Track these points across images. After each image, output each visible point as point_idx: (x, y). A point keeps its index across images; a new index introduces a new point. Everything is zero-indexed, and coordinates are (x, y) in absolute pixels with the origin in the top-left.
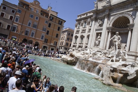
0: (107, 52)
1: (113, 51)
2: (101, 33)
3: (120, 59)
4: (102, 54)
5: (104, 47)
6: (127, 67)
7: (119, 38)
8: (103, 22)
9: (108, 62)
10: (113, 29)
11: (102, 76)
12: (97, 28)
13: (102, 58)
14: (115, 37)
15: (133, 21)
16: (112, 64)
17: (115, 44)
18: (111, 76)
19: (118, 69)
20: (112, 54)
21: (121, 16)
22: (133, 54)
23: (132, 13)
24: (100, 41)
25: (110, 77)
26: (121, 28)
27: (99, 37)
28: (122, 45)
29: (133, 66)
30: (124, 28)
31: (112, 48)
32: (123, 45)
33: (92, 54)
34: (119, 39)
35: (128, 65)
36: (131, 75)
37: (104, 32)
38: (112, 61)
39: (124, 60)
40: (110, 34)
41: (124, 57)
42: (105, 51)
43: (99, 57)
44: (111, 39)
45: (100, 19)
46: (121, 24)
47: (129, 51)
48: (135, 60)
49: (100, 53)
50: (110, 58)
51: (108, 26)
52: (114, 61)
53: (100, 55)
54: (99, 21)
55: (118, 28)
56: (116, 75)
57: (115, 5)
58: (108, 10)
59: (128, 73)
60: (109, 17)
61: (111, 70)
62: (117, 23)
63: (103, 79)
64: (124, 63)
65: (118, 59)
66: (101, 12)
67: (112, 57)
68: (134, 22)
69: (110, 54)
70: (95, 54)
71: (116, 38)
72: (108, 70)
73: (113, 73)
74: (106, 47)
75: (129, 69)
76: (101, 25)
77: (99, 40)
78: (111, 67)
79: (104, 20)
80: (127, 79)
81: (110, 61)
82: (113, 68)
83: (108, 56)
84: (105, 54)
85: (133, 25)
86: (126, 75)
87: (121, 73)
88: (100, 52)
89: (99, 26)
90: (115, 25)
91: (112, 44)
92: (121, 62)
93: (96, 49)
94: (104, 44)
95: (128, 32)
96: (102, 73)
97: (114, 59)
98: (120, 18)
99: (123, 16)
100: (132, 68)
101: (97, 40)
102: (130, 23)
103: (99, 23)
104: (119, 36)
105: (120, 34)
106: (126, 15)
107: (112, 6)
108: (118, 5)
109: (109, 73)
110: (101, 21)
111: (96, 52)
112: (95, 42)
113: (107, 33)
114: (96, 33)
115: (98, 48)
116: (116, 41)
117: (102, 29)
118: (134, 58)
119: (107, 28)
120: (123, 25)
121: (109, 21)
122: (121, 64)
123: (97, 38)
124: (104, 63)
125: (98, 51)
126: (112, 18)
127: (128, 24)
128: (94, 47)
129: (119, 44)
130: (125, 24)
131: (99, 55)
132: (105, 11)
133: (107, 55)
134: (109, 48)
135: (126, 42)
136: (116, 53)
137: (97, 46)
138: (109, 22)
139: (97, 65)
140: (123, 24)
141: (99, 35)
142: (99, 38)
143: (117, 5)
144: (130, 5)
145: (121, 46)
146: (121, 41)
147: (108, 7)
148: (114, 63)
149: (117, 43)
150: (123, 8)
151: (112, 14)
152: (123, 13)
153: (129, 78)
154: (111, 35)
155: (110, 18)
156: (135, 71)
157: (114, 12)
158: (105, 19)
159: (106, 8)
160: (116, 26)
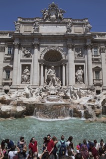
5: (38, 82)
6: (96, 101)
12: (22, 59)
15: (65, 56)
17: (53, 79)
21: (52, 49)
23: (62, 48)
26: (50, 61)
42: (42, 87)
45: (24, 48)
50: (54, 94)
58: (37, 39)
66: (26, 39)
71: (52, 72)
75: (98, 103)
84: (45, 90)
89: (25, 56)
99: (55, 50)
101: (25, 74)
103: (24, 52)
104: (54, 71)
114: (22, 65)
116: (52, 76)
117: (30, 61)
119: (38, 60)
121: (39, 52)
128: (21, 83)
132: (34, 39)
133: (50, 92)
137: (26, 82)
140: (51, 57)
141: (27, 67)
142: (28, 72)
144: (61, 41)
149: (55, 78)
150: (54, 41)
151: (41, 45)
155: (40, 48)
157: (45, 43)
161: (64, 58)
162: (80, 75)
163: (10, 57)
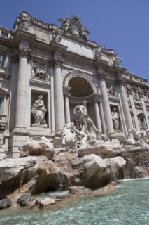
2: (45, 95)
12: (31, 79)
21: (79, 75)
57: (72, 53)
58: (60, 54)
77: (44, 109)
101: (37, 108)
114: (32, 90)
128: (31, 125)
137: (41, 123)
143: (74, 55)
144: (89, 67)
147: (62, 49)
155: (62, 70)
157: (69, 64)
159: (58, 48)
161: (95, 92)
162: (117, 119)
163: (4, 72)
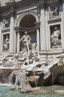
0: (18, 55)
1: (25, 53)
2: (8, 35)
3: (33, 60)
4: (13, 58)
5: (15, 50)
6: (42, 67)
7: (28, 37)
8: (9, 22)
9: (22, 67)
10: (21, 28)
11: (19, 84)
12: (3, 29)
13: (14, 63)
14: (24, 37)
15: (39, 19)
16: (26, 68)
17: (26, 45)
18: (28, 80)
19: (34, 71)
20: (25, 56)
21: (27, 14)
22: (44, 52)
23: (36, 11)
24: (8, 44)
25: (27, 83)
26: (29, 27)
27: (7, 39)
28: (32, 45)
29: (46, 65)
30: (31, 27)
31: (24, 49)
32: (34, 45)
33: (2, 61)
34: (29, 39)
35: (42, 65)
36: (46, 74)
37: (12, 33)
38: (26, 64)
39: (37, 60)
40: (18, 34)
41: (37, 57)
42: (17, 55)
43: (11, 63)
44: (20, 41)
45: (5, 19)
46: (28, 23)
47: (40, 50)
48: (47, 58)
49: (11, 58)
50: (22, 61)
51: (15, 26)
52: (28, 63)
53: (12, 59)
54: (4, 20)
55: (26, 27)
56: (33, 78)
57: (19, 2)
58: (12, 8)
59: (43, 73)
60: (14, 15)
61: (27, 74)
62: (24, 22)
63: (21, 87)
64: (37, 63)
65: (31, 60)
66: (5, 10)
67: (25, 59)
68: (40, 21)
69: (22, 57)
70: (5, 60)
71: (26, 38)
72: (23, 75)
73: (29, 78)
74: (16, 49)
75: (43, 69)
76: (7, 25)
77: (8, 42)
78: (26, 71)
79: (10, 20)
80: (43, 79)
81: (24, 64)
82: (28, 71)
83: (21, 60)
84: (17, 57)
85: (39, 24)
86: (42, 75)
87: (37, 75)
88: (11, 56)
89: (5, 26)
90: (23, 24)
91: (22, 45)
92: (35, 64)
93: (6, 54)
94: (14, 47)
95: (36, 31)
96: (18, 80)
97: (28, 61)
98: (26, 16)
99: (29, 14)
100: (46, 67)
101: (5, 43)
102: (37, 22)
103: (4, 23)
104: (28, 36)
105: (29, 34)
106: (32, 14)
107: (16, 3)
108: (23, 2)
109: (25, 78)
110: (7, 21)
111: (6, 58)
112: (3, 46)
113: (15, 34)
114: (3, 35)
115: (8, 53)
116: (26, 42)
117: (9, 30)
118: (45, 56)
119: (14, 28)
120: (30, 25)
121: (15, 20)
122: (35, 65)
123: (5, 41)
124: (17, 68)
125: (8, 56)
126: (18, 16)
127: (35, 23)
128: (3, 52)
129: (29, 45)
130: (32, 22)
131: (10, 60)
132: (10, 9)
133: (19, 59)
134: (20, 51)
135: (36, 42)
136: (29, 55)
137: (7, 50)
138: (16, 22)
139: (10, 73)
140: (30, 23)
141: (7, 37)
142: (7, 41)
143: (21, 2)
144: (34, 3)
145: (31, 47)
146: (31, 41)
147: (12, 4)
148: (28, 65)
149: (27, 44)
150: (28, 6)
151: (17, 13)
152: (28, 11)
153: (45, 78)
154: (20, 35)
155: (16, 16)
156: (49, 69)
157: (20, 10)
158: (10, 18)
159: (10, 5)
160: (23, 26)
162: (55, 37)
